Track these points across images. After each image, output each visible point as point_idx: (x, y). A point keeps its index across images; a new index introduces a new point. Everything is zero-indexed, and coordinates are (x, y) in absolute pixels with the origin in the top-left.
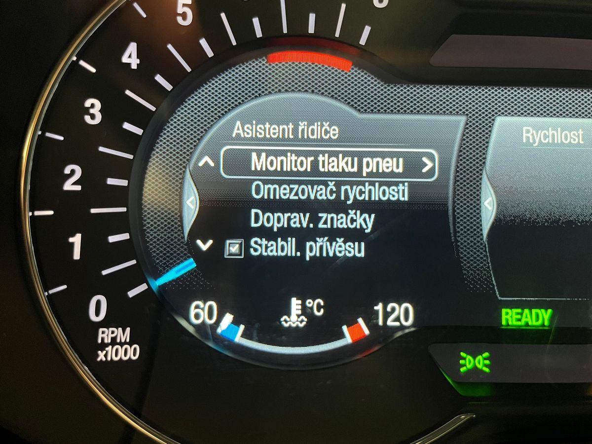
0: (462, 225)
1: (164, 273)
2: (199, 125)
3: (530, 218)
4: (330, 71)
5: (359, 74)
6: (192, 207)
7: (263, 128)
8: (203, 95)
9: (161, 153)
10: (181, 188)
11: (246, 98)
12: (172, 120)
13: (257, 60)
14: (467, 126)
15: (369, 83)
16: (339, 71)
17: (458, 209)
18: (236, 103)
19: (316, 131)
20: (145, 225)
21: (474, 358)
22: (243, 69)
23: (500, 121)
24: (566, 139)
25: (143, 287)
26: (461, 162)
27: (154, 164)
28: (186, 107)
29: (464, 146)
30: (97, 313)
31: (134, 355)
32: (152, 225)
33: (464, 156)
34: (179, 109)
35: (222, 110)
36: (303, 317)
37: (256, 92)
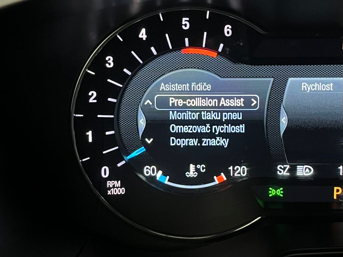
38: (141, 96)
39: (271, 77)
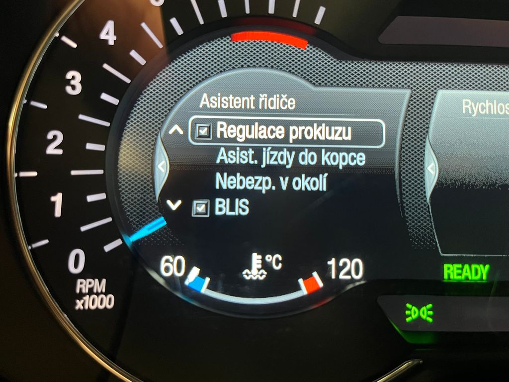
0: (407, 188)
1: (137, 230)
2: (169, 97)
3: (469, 182)
4: (287, 48)
5: (314, 51)
6: (163, 171)
7: (227, 100)
8: (173, 70)
9: (135, 121)
10: (153, 153)
11: (212, 73)
12: (145, 92)
13: (222, 39)
14: (412, 99)
15: (323, 59)
16: (296, 49)
17: (404, 173)
18: (203, 77)
19: (276, 102)
20: (120, 187)
21: (419, 309)
22: (210, 46)
23: (441, 93)
24: (501, 110)
25: (117, 243)
26: (406, 131)
27: (128, 132)
28: (158, 80)
29: (409, 117)
30: (76, 266)
31: (110, 304)
32: (126, 187)
33: (409, 125)
34: (152, 82)
35: (191, 83)
36: (263, 271)
37: (221, 67)
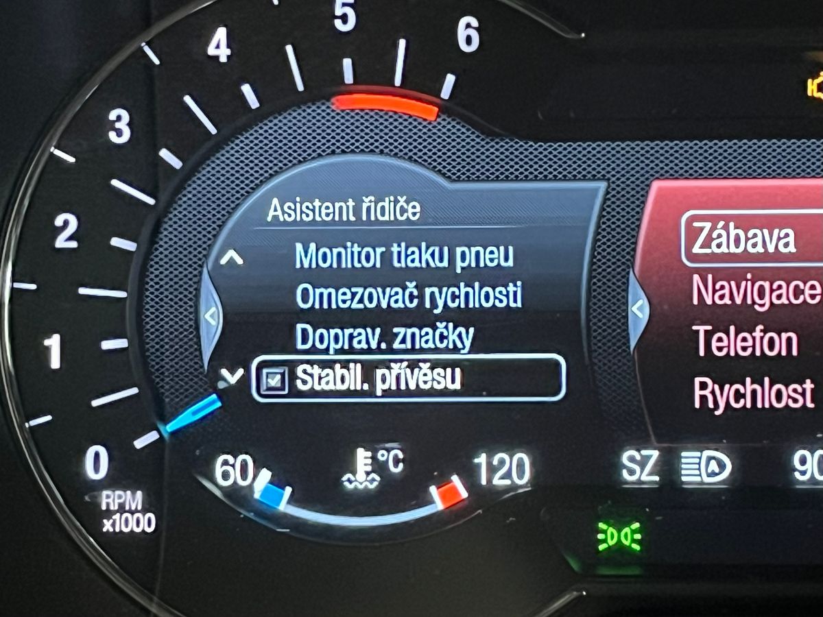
38: (209, 239)
39: (599, 179)
